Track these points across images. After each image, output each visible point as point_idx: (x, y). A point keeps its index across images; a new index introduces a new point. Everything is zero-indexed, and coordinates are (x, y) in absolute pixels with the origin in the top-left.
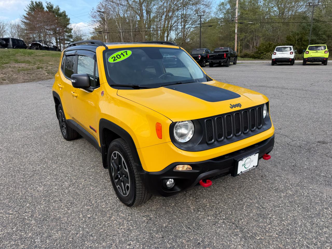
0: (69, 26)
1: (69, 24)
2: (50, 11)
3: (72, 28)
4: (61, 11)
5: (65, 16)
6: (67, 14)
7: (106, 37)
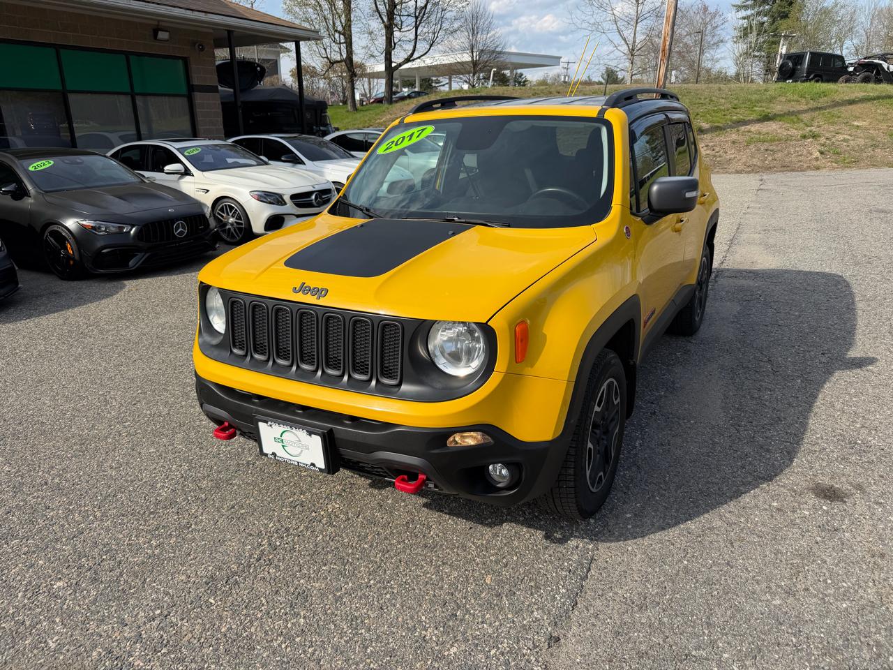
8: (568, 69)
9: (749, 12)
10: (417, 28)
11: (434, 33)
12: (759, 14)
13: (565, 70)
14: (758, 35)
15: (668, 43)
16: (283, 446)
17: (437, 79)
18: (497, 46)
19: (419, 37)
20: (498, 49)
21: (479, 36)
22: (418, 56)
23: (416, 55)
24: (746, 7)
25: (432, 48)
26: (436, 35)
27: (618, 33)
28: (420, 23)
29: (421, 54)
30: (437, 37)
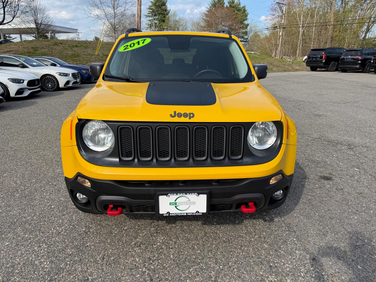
0: (246, 22)
1: (246, 19)
2: (230, 6)
3: (249, 24)
4: (242, 6)
5: (245, 11)
6: (246, 9)
7: (281, 33)
8: (79, 35)
9: (151, 18)
10: (4, 8)
11: (15, 12)
12: (154, 19)
13: (78, 36)
14: (155, 27)
15: (139, 25)
16: (176, 207)
17: (9, 36)
18: (49, 22)
19: (6, 13)
20: (49, 23)
21: (38, 15)
22: (7, 22)
23: (5, 22)
24: (149, 16)
25: (14, 19)
26: (16, 13)
27: (107, 21)
28: (6, 5)
29: (9, 21)
30: (17, 14)
